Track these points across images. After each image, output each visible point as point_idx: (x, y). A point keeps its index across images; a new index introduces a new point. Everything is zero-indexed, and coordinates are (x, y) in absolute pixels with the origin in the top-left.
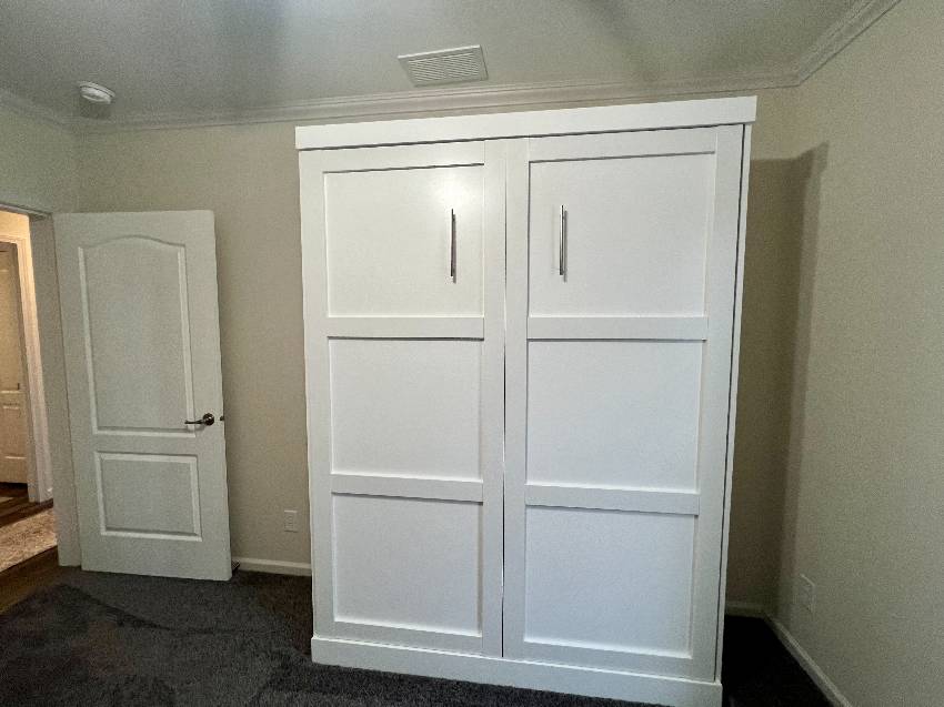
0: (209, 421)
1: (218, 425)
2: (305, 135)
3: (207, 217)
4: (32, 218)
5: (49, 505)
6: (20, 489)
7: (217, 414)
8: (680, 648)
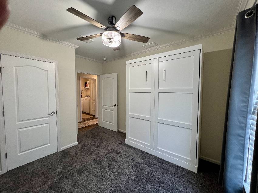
0: (115, 105)
1: (117, 106)
2: (127, 62)
3: (117, 74)
4: (98, 76)
5: (97, 118)
6: (94, 116)
7: (117, 104)
8: (188, 157)
